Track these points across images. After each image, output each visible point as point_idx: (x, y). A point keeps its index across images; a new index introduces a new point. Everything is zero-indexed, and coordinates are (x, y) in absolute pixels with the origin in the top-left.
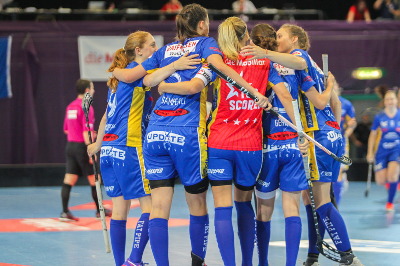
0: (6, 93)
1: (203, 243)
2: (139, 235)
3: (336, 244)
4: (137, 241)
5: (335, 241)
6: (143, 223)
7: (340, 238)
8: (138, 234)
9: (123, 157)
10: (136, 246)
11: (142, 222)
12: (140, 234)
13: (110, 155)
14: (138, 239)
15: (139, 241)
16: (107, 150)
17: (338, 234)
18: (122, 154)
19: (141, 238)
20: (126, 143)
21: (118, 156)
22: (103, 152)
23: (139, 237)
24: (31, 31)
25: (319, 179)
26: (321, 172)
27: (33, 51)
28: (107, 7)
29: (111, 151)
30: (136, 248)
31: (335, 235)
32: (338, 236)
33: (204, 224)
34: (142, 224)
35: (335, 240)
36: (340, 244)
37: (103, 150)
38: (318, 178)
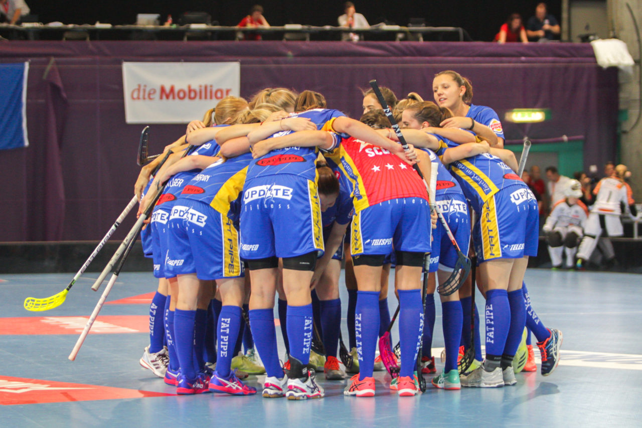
0: (22, 141)
1: (303, 342)
2: (226, 339)
3: (487, 341)
4: (224, 347)
5: (488, 338)
6: (229, 322)
7: (494, 336)
8: (224, 337)
9: (202, 222)
10: (223, 354)
11: (227, 321)
12: (227, 337)
13: (185, 217)
14: (225, 345)
15: (227, 346)
16: (181, 211)
17: (494, 331)
18: (201, 219)
19: (228, 343)
20: (210, 202)
21: (196, 220)
22: (175, 213)
23: (226, 342)
24: (55, 55)
25: (501, 256)
26: (503, 247)
27: (59, 84)
28: (162, 21)
29: (187, 212)
30: (224, 356)
31: (490, 331)
32: (493, 333)
33: (304, 317)
34: (227, 324)
35: (488, 336)
36: (491, 343)
37: (175, 210)
38: (499, 254)
